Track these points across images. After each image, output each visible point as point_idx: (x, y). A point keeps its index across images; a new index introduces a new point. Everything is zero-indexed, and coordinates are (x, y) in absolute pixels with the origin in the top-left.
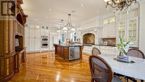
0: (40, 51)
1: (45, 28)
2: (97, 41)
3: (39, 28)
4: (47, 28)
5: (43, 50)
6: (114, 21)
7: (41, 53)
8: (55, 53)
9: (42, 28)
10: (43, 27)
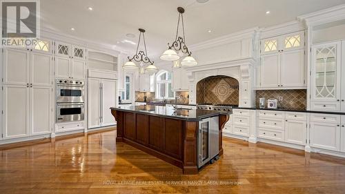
0: (54, 136)
1: (72, 52)
2: (246, 98)
3: (45, 49)
4: (79, 53)
5: (64, 130)
6: (297, 44)
7: (58, 144)
8: (118, 140)
9: (60, 52)
10: (63, 50)
